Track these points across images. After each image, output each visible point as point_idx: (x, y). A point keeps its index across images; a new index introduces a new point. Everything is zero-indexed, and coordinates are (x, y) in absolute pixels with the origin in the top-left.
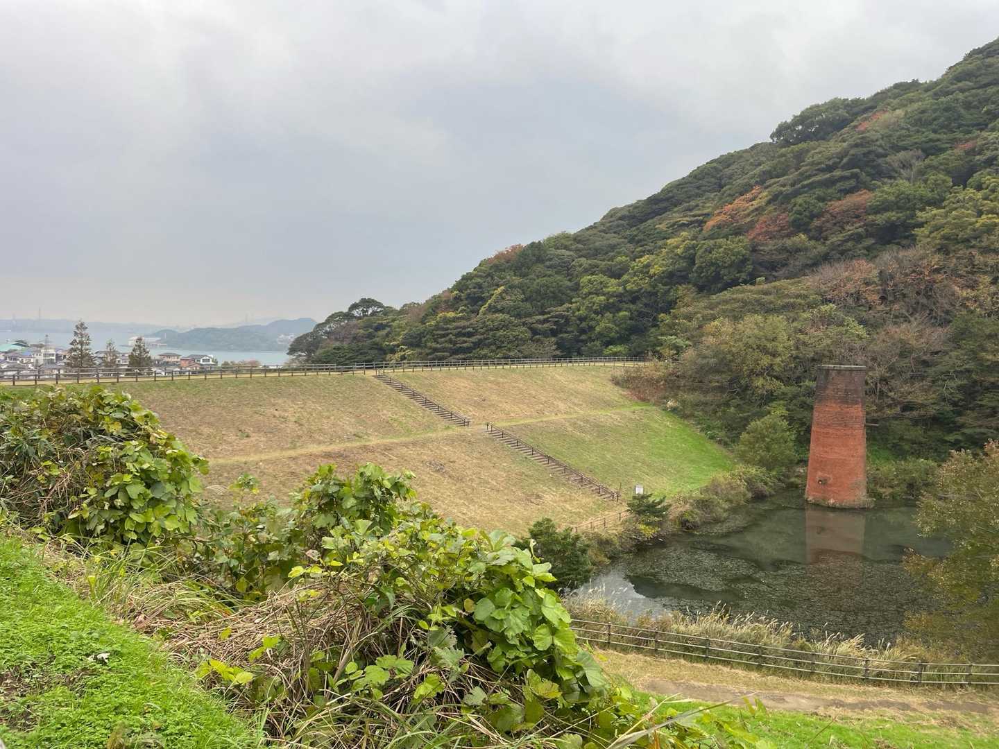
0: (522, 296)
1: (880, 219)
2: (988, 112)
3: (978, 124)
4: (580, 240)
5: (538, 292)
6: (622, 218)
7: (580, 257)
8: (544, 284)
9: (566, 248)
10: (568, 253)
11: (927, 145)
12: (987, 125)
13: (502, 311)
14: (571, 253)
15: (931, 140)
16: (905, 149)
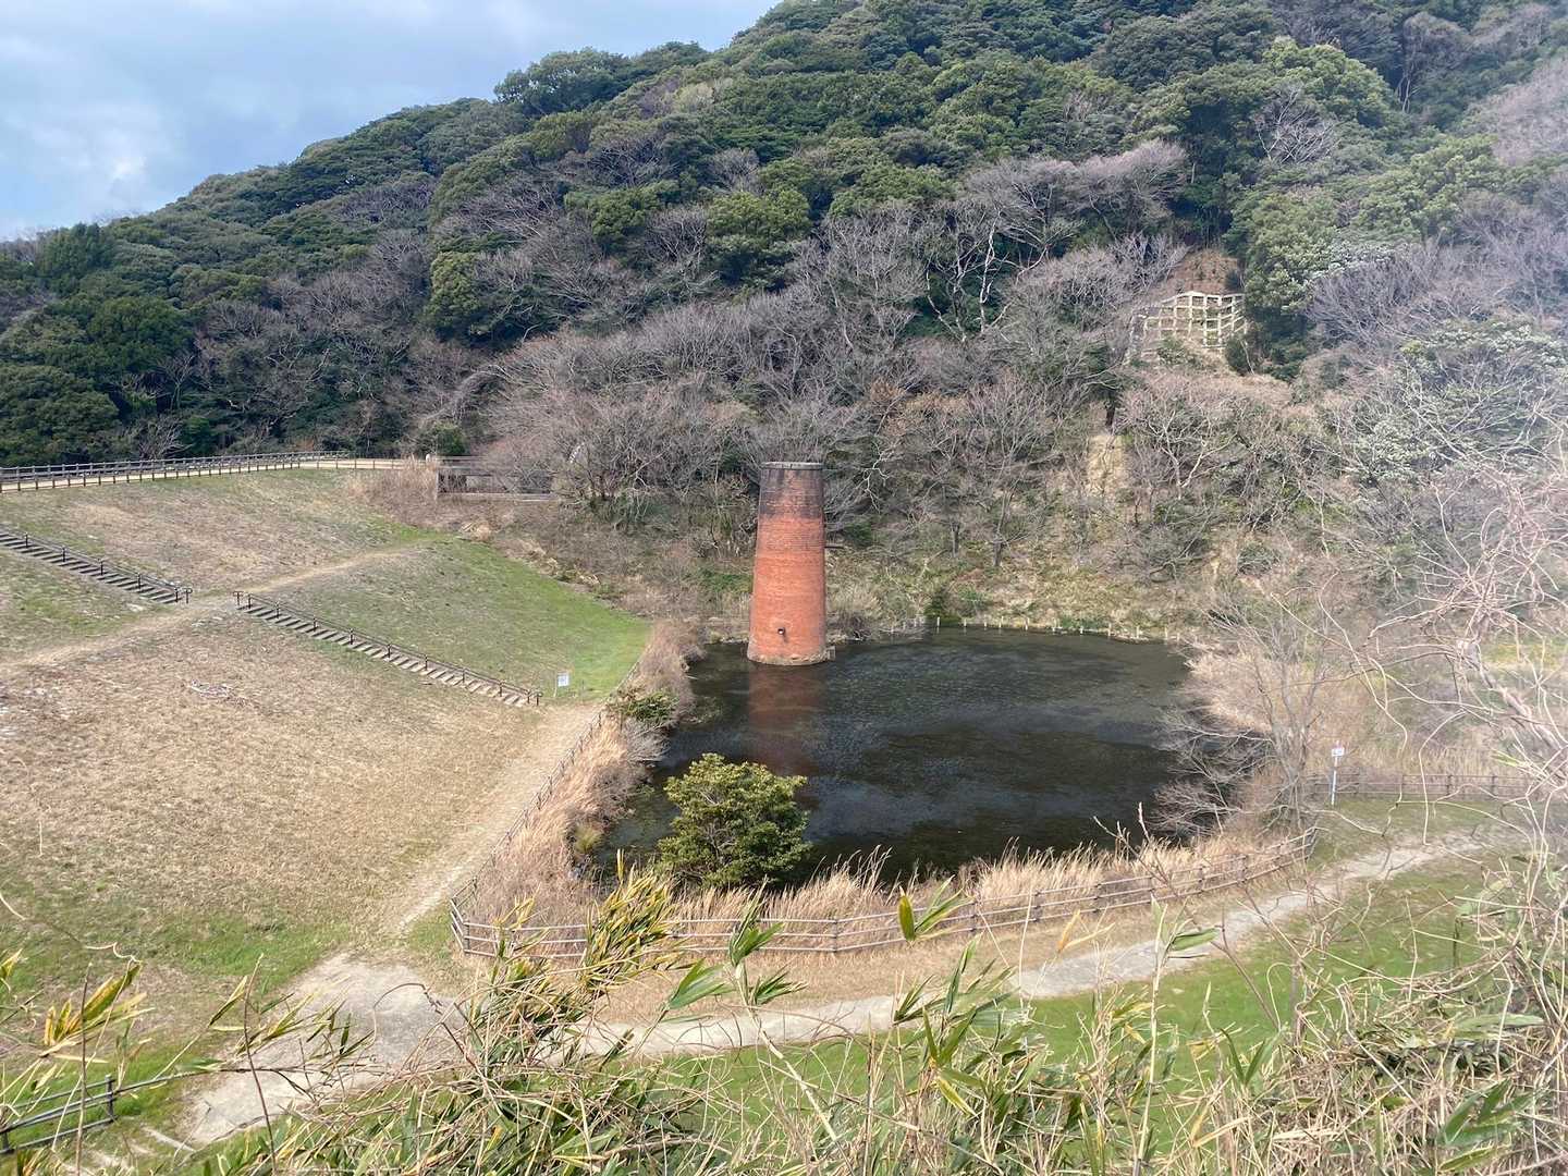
0: (82, 332)
1: (729, 242)
2: (824, 109)
3: (813, 124)
4: (175, 228)
5: (118, 325)
6: (246, 195)
7: (187, 261)
8: (128, 310)
9: (153, 241)
10: (159, 252)
11: (762, 145)
12: (823, 126)
13: (39, 359)
14: (167, 252)
15: (765, 138)
16: (733, 145)
